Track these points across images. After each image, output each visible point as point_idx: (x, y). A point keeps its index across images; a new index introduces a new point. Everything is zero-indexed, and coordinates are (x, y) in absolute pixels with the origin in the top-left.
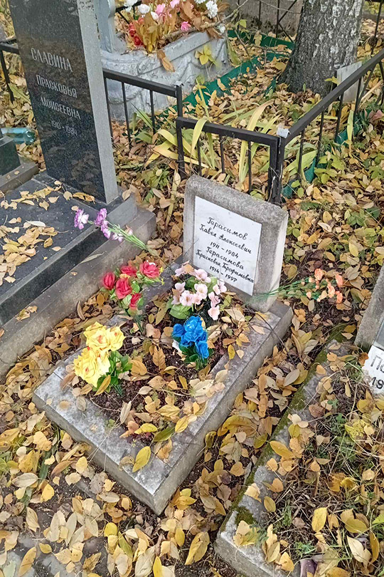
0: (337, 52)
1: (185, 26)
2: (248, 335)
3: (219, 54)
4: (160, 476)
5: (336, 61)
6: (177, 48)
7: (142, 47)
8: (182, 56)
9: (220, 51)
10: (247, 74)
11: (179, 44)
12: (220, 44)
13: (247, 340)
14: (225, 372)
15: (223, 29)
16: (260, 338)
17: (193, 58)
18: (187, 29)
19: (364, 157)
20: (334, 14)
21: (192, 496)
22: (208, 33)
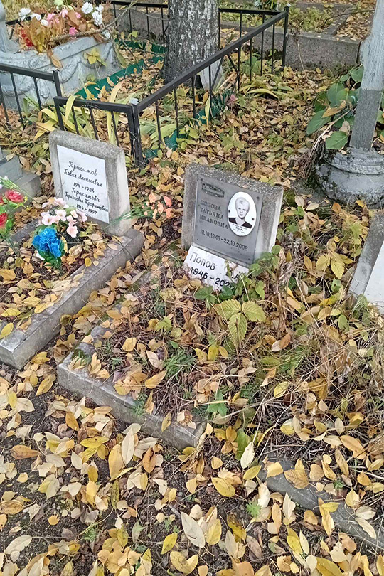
0: (197, 49)
1: (73, 31)
2: (105, 251)
3: (107, 57)
4: (19, 341)
5: (198, 57)
6: (66, 49)
7: (33, 47)
8: (72, 56)
9: (108, 54)
10: (134, 73)
11: (67, 46)
12: (108, 49)
13: (102, 254)
14: (81, 275)
15: (108, 35)
16: (114, 252)
17: (82, 58)
18: (74, 34)
19: (220, 131)
20: (189, 18)
21: (48, 356)
22: (95, 38)
